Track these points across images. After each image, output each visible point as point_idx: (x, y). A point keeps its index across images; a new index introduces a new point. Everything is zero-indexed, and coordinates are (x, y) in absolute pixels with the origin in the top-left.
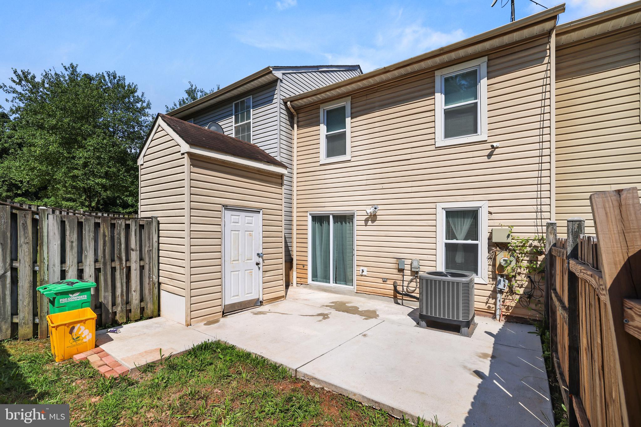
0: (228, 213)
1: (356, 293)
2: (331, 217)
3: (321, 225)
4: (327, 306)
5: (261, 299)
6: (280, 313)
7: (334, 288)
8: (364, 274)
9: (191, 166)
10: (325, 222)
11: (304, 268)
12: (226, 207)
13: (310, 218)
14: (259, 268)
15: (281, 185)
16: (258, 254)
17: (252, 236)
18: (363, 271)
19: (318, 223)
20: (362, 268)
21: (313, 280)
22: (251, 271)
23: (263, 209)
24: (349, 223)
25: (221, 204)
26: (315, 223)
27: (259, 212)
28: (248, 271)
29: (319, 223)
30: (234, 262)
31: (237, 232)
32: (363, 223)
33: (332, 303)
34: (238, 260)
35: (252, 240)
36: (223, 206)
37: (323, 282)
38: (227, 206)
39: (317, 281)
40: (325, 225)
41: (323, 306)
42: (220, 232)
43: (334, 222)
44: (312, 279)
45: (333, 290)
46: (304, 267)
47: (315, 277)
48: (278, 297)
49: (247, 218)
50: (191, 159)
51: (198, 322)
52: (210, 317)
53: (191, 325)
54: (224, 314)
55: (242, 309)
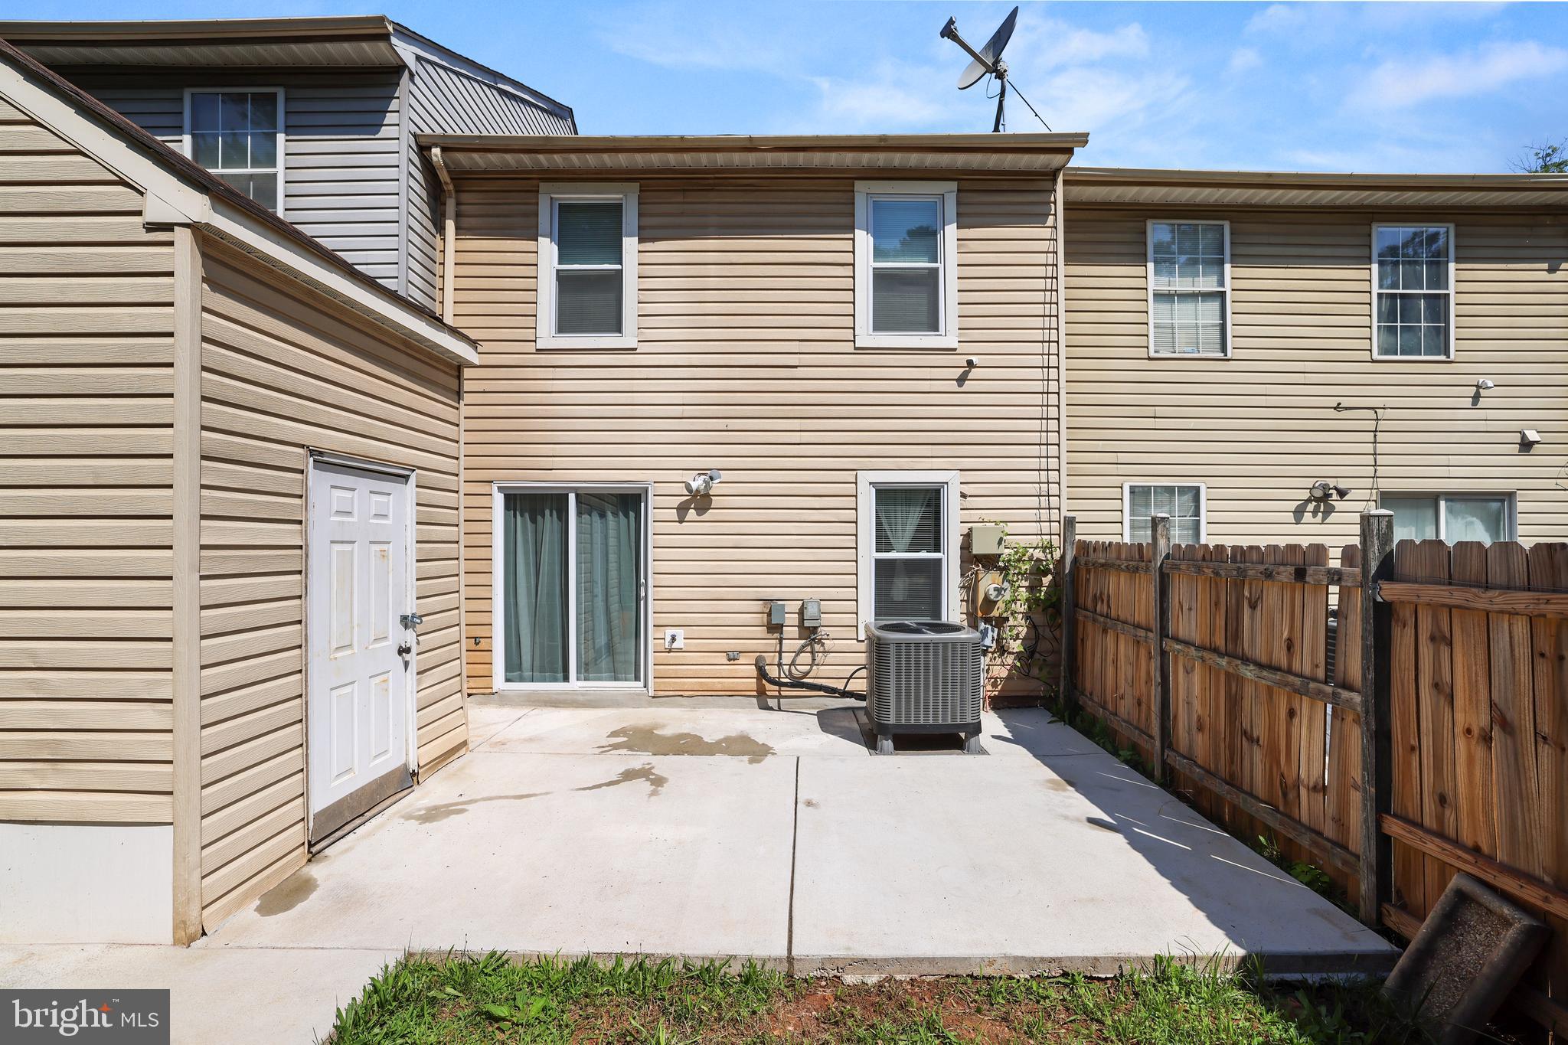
0: (319, 482)
1: (654, 697)
2: (572, 497)
3: (534, 521)
4: (616, 747)
5: (413, 767)
6: (507, 797)
7: (583, 695)
8: (675, 645)
9: (205, 286)
10: (547, 512)
11: (478, 648)
12: (323, 459)
13: (499, 500)
14: (406, 664)
15: (457, 397)
16: (404, 618)
17: (388, 560)
18: (673, 638)
19: (522, 516)
20: (670, 632)
21: (508, 680)
22: (384, 677)
23: (417, 471)
24: (627, 516)
25: (303, 446)
26: (515, 516)
27: (406, 478)
28: (378, 680)
29: (527, 515)
30: (339, 655)
31: (347, 547)
32: (673, 514)
33: (614, 734)
34: (350, 646)
35: (388, 572)
36: (312, 452)
37: (544, 680)
38: (321, 454)
39: (522, 679)
40: (549, 521)
41: (604, 749)
42: (301, 547)
43: (579, 513)
44: (506, 676)
45: (581, 698)
46: (477, 644)
47: (514, 669)
48: (452, 749)
49: (376, 498)
50: (204, 255)
51: (228, 912)
52: (268, 877)
53: (204, 934)
54: (313, 850)
55: (362, 815)
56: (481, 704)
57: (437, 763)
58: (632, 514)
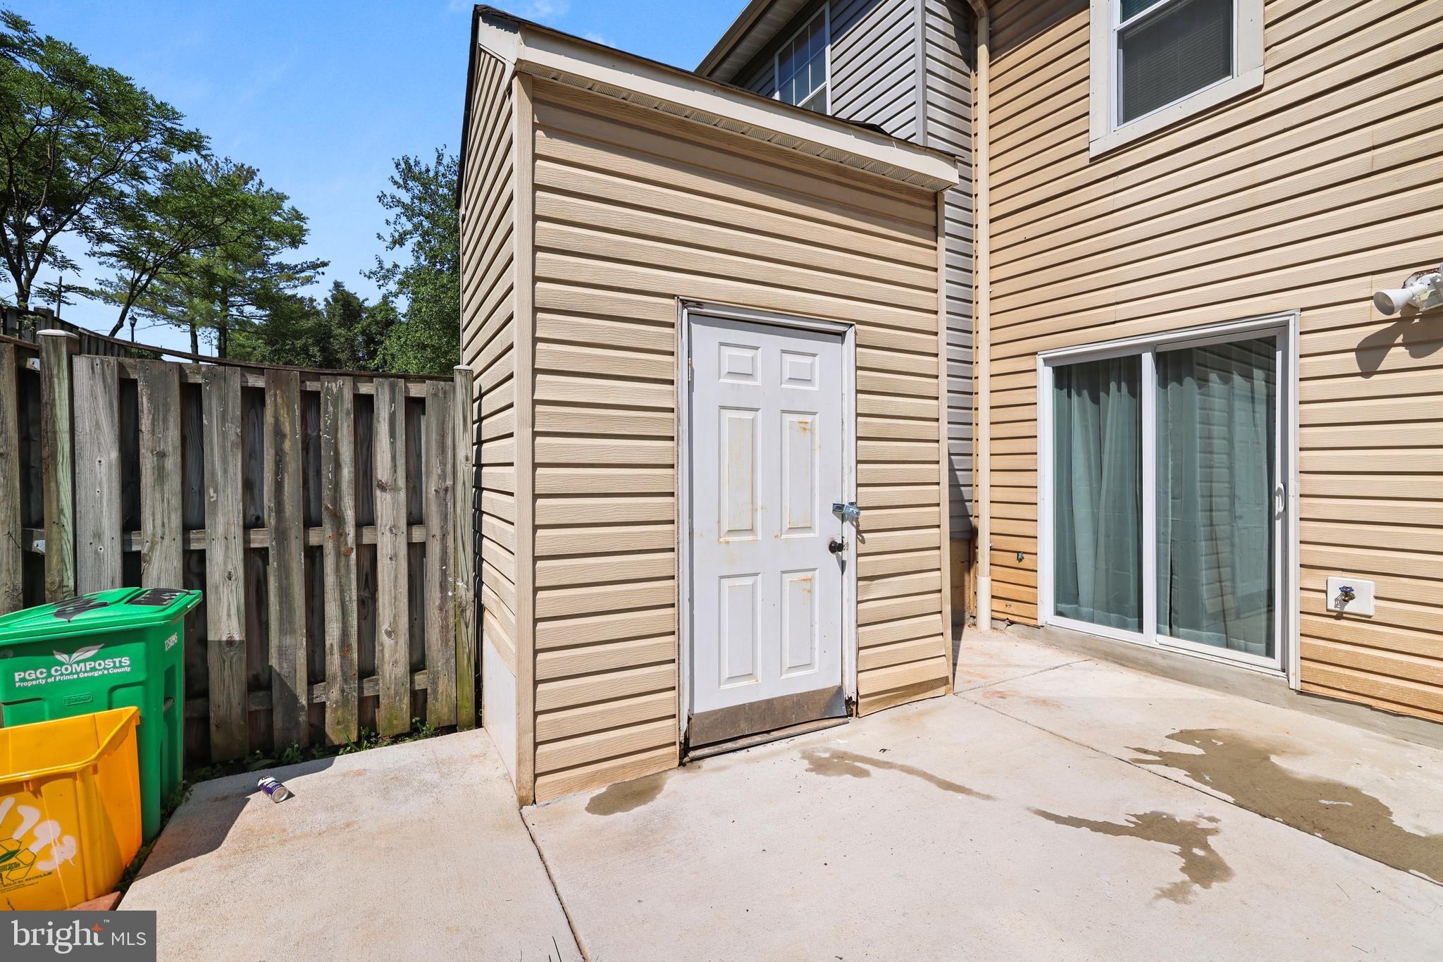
0: (706, 336)
1: (1300, 693)
2: (1148, 361)
3: (1095, 399)
4: (1168, 759)
5: (850, 692)
6: (930, 778)
7: (1164, 657)
8: (1351, 607)
9: (539, 133)
10: (1113, 386)
11: (1021, 565)
12: (696, 309)
13: (1046, 377)
14: (843, 565)
15: (933, 234)
16: (838, 508)
17: (812, 434)
18: (1347, 594)
19: (1079, 394)
20: (1337, 582)
21: (1059, 613)
22: (809, 574)
23: (858, 327)
24: (1249, 377)
25: (672, 296)
26: (1069, 396)
27: (842, 335)
28: (796, 577)
29: (1085, 393)
30: (732, 539)
31: (748, 415)
32: (1350, 362)
33: (1185, 736)
34: (751, 530)
35: (812, 450)
36: (684, 303)
37: (1108, 623)
38: (699, 304)
39: (1078, 616)
40: (1115, 398)
41: (1143, 757)
42: (672, 410)
43: (1163, 382)
44: (1056, 607)
45: (1161, 662)
46: (1020, 560)
47: (1067, 598)
48: (920, 684)
49: (788, 358)
50: (534, 100)
51: (568, 788)
52: (623, 766)
53: (534, 802)
54: (688, 753)
55: (768, 732)
56: (1025, 637)
57: (896, 697)
58: (1258, 374)
